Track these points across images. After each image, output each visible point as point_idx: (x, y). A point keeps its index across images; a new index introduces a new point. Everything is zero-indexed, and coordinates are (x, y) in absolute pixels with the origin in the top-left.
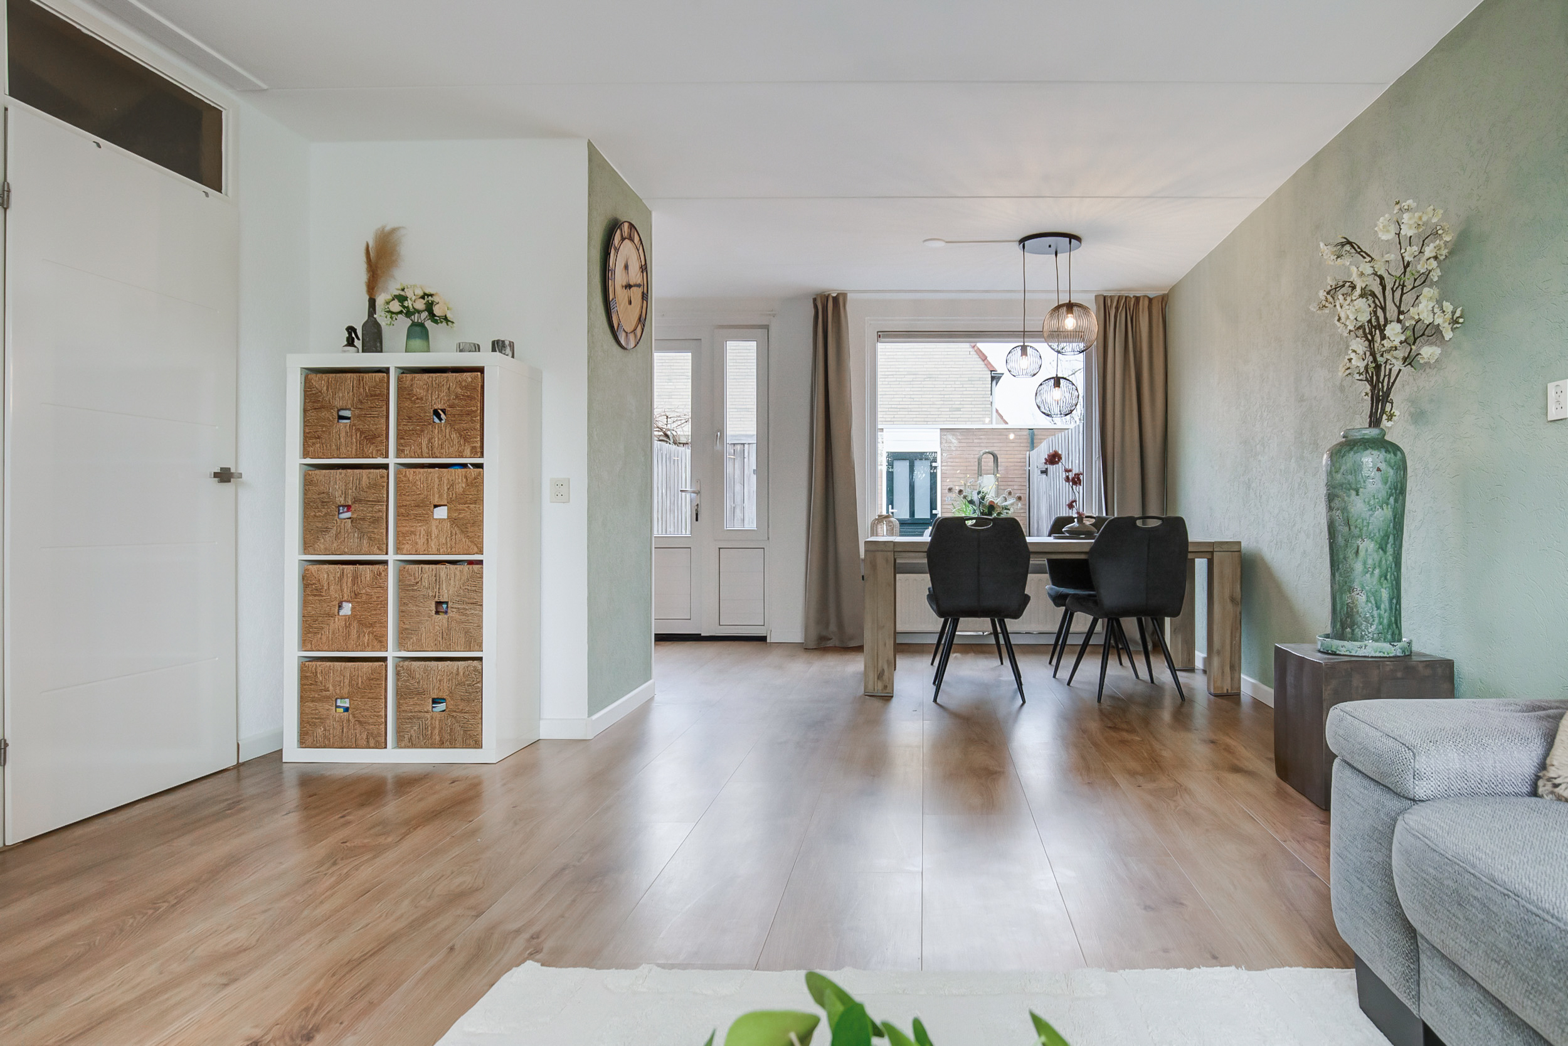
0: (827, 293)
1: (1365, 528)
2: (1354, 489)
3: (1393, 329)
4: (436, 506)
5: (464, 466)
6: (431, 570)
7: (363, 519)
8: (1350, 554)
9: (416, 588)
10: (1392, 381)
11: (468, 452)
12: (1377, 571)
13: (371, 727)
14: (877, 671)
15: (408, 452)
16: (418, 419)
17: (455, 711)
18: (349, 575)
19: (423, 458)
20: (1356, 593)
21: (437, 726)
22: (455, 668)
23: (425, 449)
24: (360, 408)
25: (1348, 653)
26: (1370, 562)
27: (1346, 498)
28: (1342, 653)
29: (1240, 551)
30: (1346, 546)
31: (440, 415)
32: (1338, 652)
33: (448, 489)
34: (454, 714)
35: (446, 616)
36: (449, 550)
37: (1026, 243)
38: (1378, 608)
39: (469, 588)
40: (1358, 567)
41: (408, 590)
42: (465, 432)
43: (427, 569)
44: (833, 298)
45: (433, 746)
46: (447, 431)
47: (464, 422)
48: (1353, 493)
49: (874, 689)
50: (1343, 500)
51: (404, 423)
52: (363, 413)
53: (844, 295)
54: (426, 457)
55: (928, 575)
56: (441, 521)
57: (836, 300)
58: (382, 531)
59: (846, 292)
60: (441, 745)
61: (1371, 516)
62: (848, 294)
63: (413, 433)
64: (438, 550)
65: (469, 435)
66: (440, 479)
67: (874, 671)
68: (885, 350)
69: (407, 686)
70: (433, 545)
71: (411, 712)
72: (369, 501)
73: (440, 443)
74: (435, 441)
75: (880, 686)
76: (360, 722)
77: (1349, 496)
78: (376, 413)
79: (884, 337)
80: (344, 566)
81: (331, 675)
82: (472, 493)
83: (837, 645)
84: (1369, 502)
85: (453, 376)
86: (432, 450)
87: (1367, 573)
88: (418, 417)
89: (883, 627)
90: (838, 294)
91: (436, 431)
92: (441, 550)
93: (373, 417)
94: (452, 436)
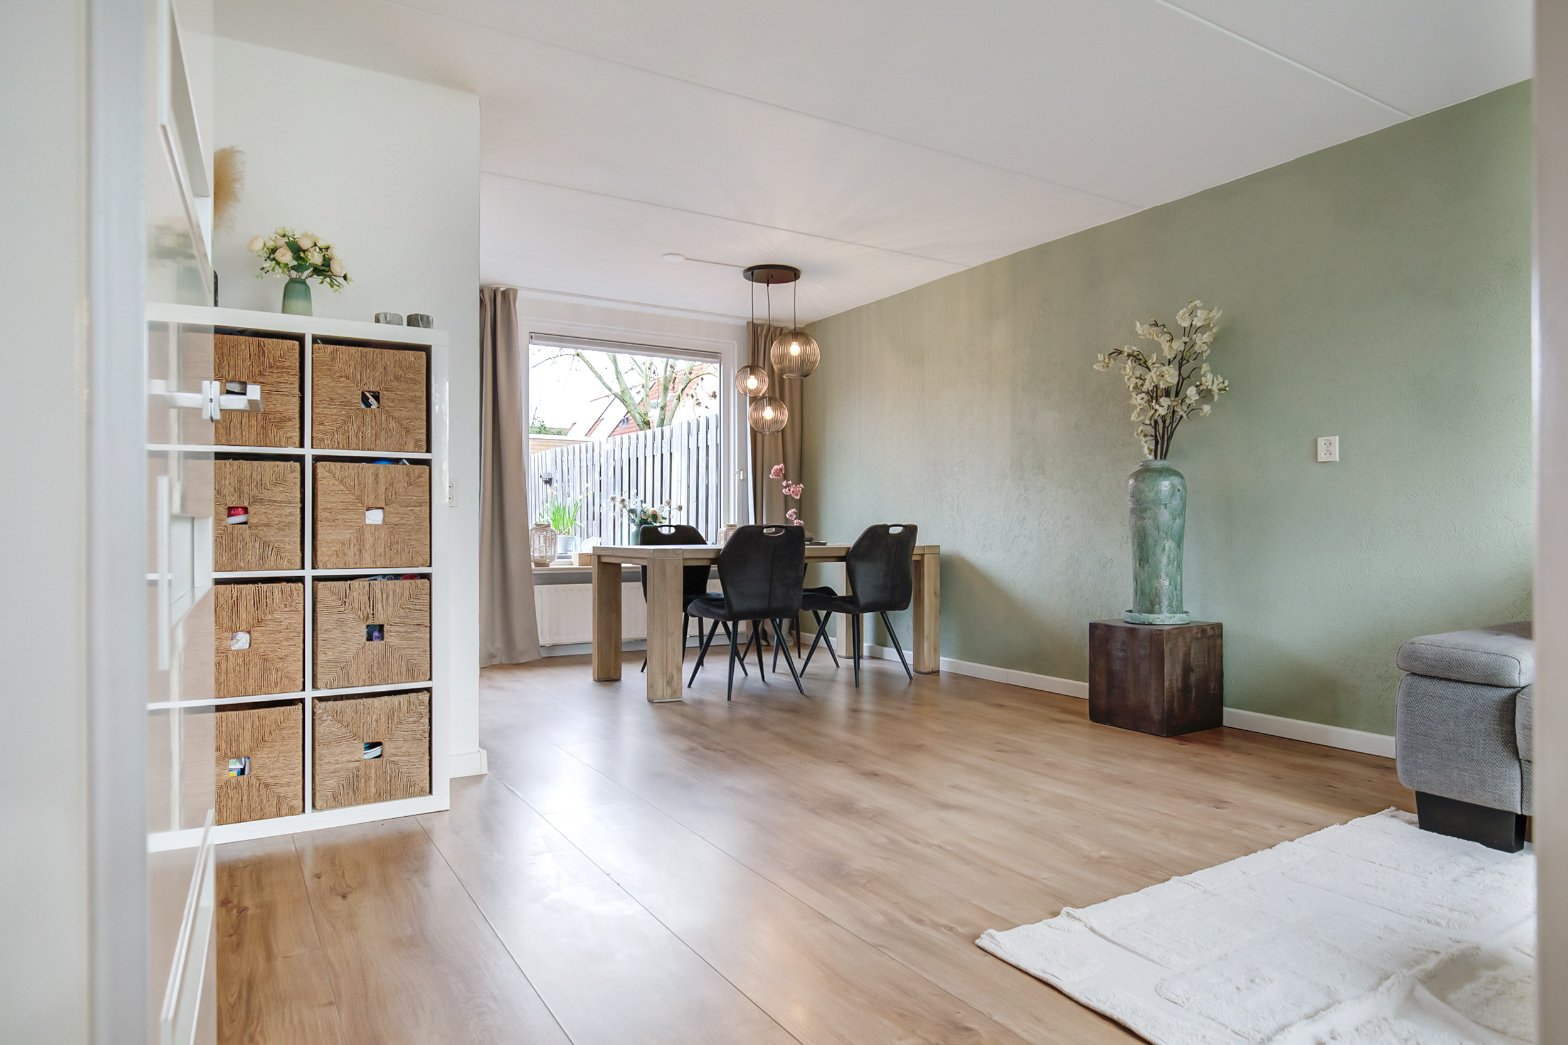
0: (494, 287)
1: (1170, 532)
2: (1163, 504)
3: (1191, 391)
4: (368, 509)
5: (397, 461)
6: (361, 587)
7: (268, 525)
8: (1159, 550)
9: (341, 609)
10: (1174, 426)
11: (411, 446)
12: (1175, 563)
13: (284, 789)
14: (667, 677)
15: (329, 442)
16: (342, 402)
17: (396, 755)
18: (248, 598)
19: (349, 449)
20: (1162, 579)
21: (373, 776)
22: (396, 703)
23: (353, 440)
24: (261, 383)
25: (1162, 623)
26: (1172, 556)
27: (1157, 511)
28: (1157, 623)
29: (939, 554)
30: (1156, 545)
31: (368, 398)
32: (1154, 623)
33: (386, 490)
34: (393, 758)
35: (381, 642)
36: (389, 561)
37: (755, 271)
38: (1176, 589)
39: (411, 606)
40: (1164, 560)
41: (331, 613)
42: (407, 421)
43: (357, 586)
44: (503, 291)
45: (366, 801)
46: (384, 418)
47: (406, 410)
48: (1163, 507)
49: (663, 695)
50: (1155, 511)
51: (324, 405)
52: (267, 388)
53: (515, 291)
54: (354, 449)
55: (719, 580)
56: (376, 527)
57: (505, 294)
58: (294, 539)
59: (517, 288)
60: (379, 797)
61: (1174, 523)
62: (519, 292)
63: (337, 419)
64: (374, 562)
65: (412, 426)
66: (376, 476)
67: (663, 678)
69: (332, 732)
70: (367, 557)
71: (338, 763)
72: (276, 502)
73: (374, 432)
74: (367, 430)
75: (669, 691)
76: (266, 784)
77: (1159, 509)
78: (285, 390)
79: (538, 338)
80: (242, 586)
81: (224, 728)
82: (417, 494)
83: (504, 662)
84: (1172, 513)
85: (390, 352)
86: (362, 441)
87: (1170, 564)
88: (343, 399)
89: (673, 633)
90: (508, 289)
91: (368, 419)
92: (378, 563)
93: (282, 395)
94: (390, 425)
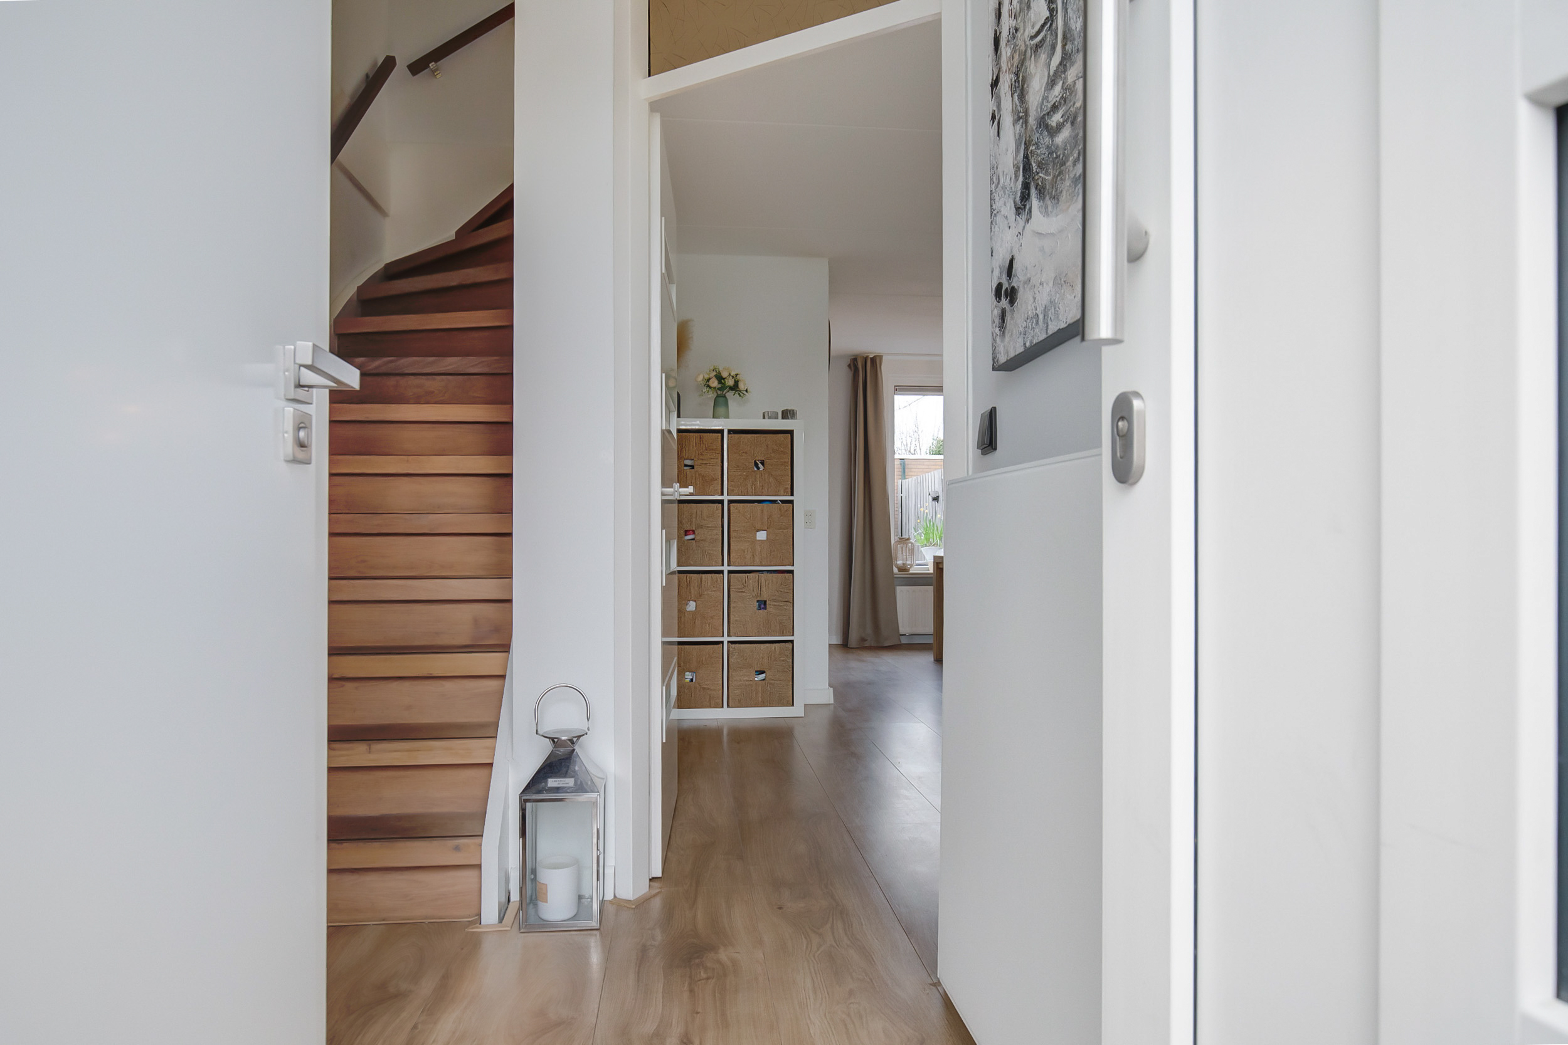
0: (865, 355)
4: (758, 531)
5: (774, 502)
6: (754, 577)
7: (705, 540)
9: (744, 590)
11: (782, 492)
13: (712, 692)
15: (737, 492)
16: (743, 469)
17: (773, 680)
18: (695, 581)
19: (748, 496)
21: (760, 691)
22: (773, 648)
23: (750, 490)
24: (701, 459)
31: (758, 464)
33: (768, 519)
34: (772, 682)
35: (766, 611)
36: (769, 562)
39: (782, 590)
41: (738, 592)
42: (780, 477)
43: (752, 577)
44: (871, 358)
45: (756, 705)
46: (767, 476)
47: (779, 470)
51: (734, 470)
52: (704, 462)
53: (881, 357)
54: (750, 496)
56: (762, 542)
57: (873, 360)
58: (718, 549)
59: (883, 355)
60: (764, 705)
62: (884, 357)
63: (741, 478)
64: (761, 562)
65: (783, 480)
66: (762, 511)
68: (900, 400)
69: (738, 662)
70: (757, 559)
71: (742, 681)
72: (709, 527)
73: (762, 485)
74: (758, 484)
76: (704, 689)
78: (714, 462)
79: (901, 390)
80: (692, 575)
81: (682, 655)
82: (785, 522)
83: (872, 645)
85: (771, 436)
86: (755, 490)
88: (745, 466)
90: (875, 356)
91: (758, 477)
92: (764, 564)
93: (712, 466)
94: (770, 480)
